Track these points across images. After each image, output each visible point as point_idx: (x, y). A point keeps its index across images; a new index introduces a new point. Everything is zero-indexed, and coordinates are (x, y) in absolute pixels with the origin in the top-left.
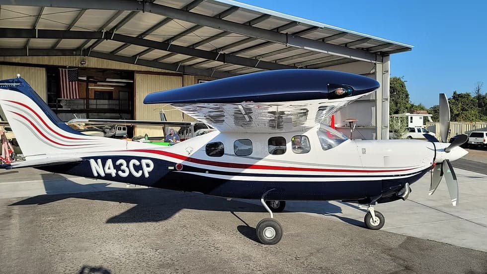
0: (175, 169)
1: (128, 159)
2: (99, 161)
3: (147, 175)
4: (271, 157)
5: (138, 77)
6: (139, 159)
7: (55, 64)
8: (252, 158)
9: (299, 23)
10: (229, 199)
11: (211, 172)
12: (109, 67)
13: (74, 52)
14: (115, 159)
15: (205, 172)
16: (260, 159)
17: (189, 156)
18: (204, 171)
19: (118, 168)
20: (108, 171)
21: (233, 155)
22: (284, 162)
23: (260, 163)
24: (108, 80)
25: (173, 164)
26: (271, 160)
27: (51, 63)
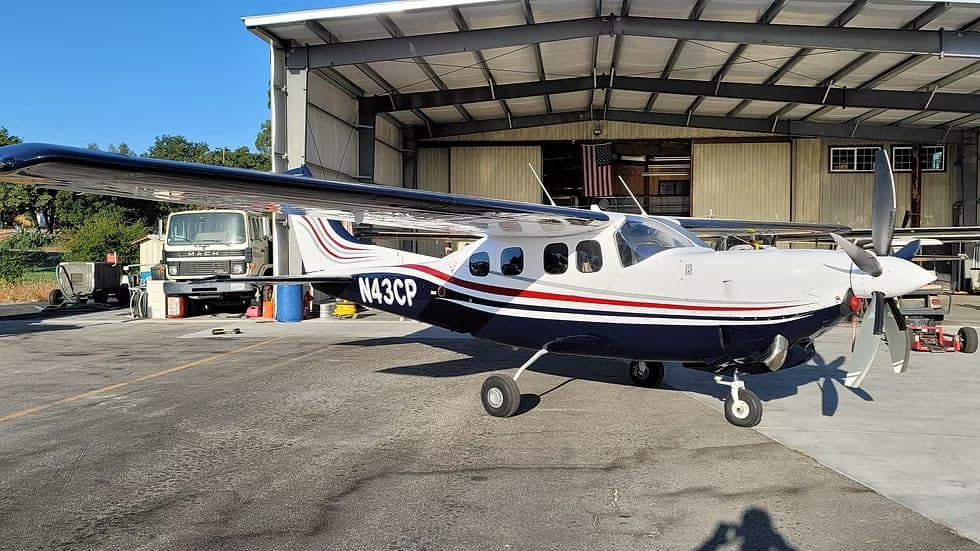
0: (437, 295)
1: (392, 277)
2: (367, 280)
3: (410, 303)
4: (547, 277)
5: (698, 151)
6: (403, 278)
7: (562, 139)
8: (524, 279)
9: (948, 3)
10: (516, 349)
11: (476, 300)
12: (645, 136)
13: (581, 116)
14: (381, 277)
15: (468, 301)
16: (533, 281)
17: (451, 275)
18: (466, 298)
19: (383, 290)
20: (375, 296)
21: (498, 274)
22: (567, 287)
23: (533, 288)
24: (657, 159)
25: (435, 287)
26: (547, 282)
27: (549, 138)
